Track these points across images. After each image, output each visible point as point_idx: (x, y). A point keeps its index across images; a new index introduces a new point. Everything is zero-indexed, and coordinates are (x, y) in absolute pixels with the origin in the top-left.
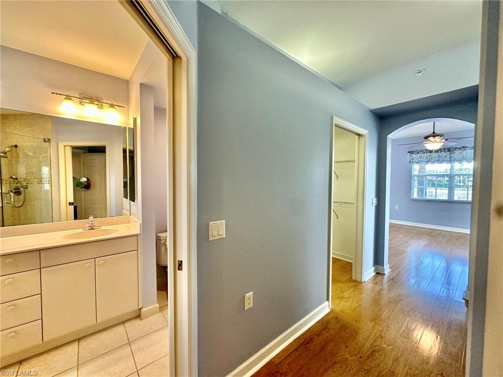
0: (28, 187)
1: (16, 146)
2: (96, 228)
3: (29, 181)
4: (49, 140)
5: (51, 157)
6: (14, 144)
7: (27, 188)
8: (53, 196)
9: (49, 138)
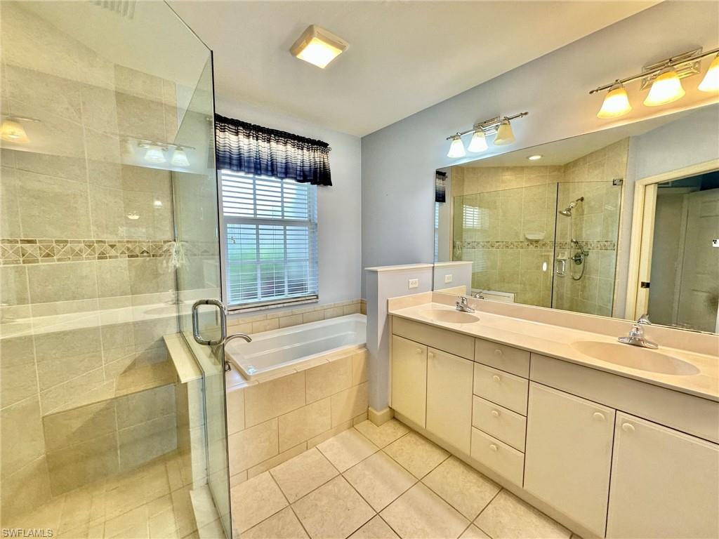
0: (589, 253)
1: (582, 199)
2: (646, 345)
3: (591, 245)
4: (621, 181)
5: (622, 208)
6: (580, 198)
7: (588, 255)
8: (617, 269)
9: (620, 178)
